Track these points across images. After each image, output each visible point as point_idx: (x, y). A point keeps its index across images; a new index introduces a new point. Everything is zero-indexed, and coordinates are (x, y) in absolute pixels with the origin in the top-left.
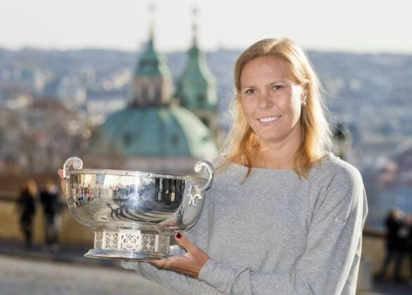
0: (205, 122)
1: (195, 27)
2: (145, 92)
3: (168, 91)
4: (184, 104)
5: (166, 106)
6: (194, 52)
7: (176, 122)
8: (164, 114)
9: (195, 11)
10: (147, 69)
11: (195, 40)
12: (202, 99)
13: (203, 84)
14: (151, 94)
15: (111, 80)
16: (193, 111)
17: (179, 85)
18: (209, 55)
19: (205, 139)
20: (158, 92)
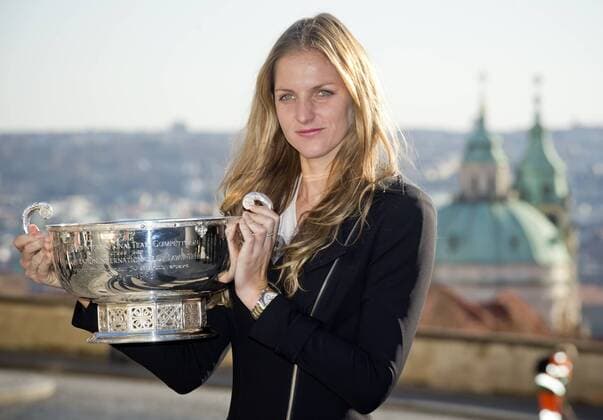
0: (553, 219)
1: (537, 100)
2: (474, 182)
3: (504, 180)
4: (525, 196)
5: (502, 200)
6: (537, 132)
7: (515, 221)
8: (499, 211)
9: (537, 80)
10: (478, 153)
11: (537, 117)
12: (548, 190)
13: (548, 172)
14: (483, 185)
15: (435, 168)
16: (537, 206)
17: (518, 174)
18: (559, 135)
19: (553, 241)
20: (492, 183)
